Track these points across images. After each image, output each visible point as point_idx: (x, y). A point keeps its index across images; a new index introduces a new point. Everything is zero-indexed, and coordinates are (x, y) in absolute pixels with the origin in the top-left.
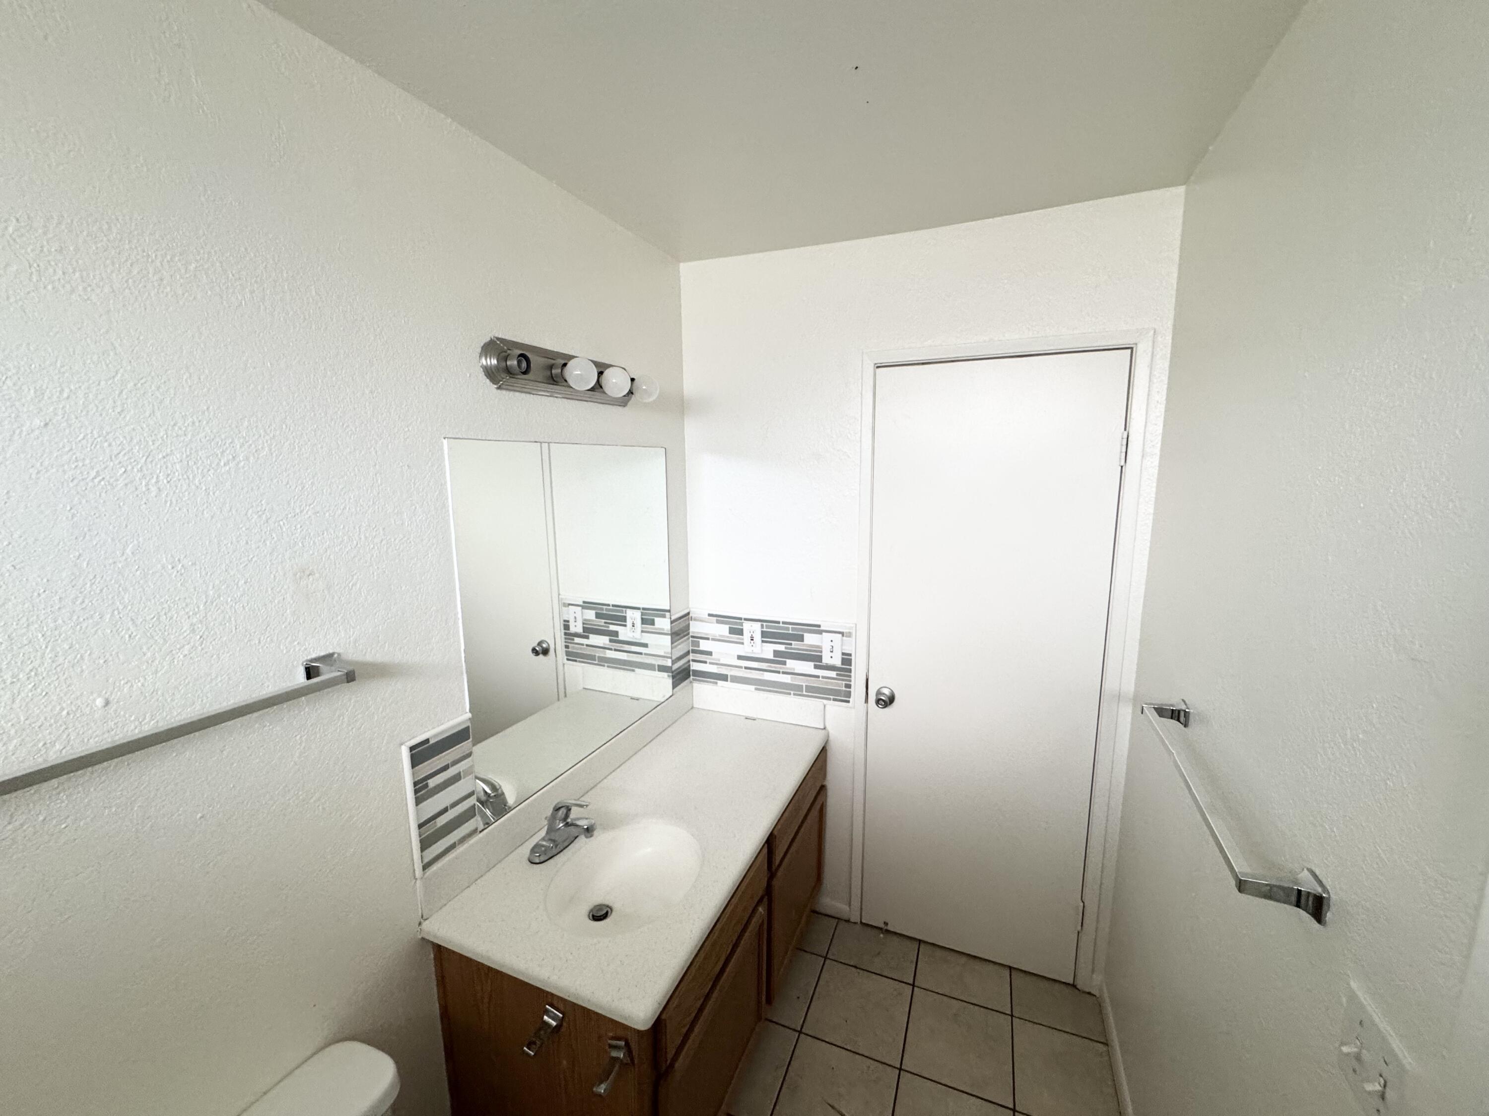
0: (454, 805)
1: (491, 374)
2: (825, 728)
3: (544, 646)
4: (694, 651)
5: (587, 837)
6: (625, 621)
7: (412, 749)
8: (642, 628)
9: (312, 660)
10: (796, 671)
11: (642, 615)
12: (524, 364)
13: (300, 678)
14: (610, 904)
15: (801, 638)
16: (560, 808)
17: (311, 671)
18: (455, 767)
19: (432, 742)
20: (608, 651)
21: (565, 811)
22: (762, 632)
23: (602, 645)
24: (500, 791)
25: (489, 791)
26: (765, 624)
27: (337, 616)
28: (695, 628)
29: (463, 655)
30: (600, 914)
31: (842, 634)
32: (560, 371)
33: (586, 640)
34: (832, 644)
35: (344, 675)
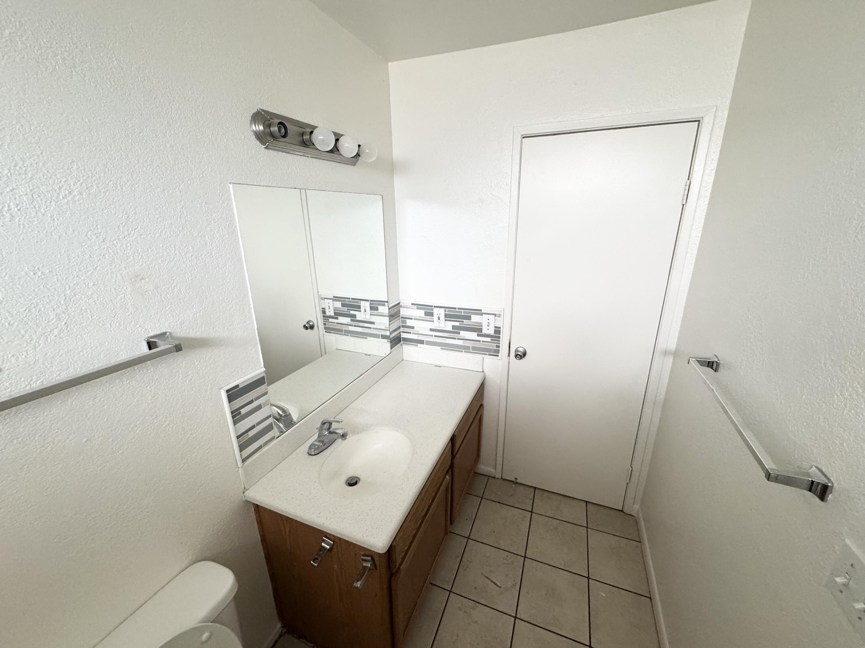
0: (259, 423)
1: (260, 137)
2: (483, 372)
3: (311, 324)
4: (403, 326)
5: (342, 440)
6: (360, 308)
7: (227, 391)
8: (371, 312)
9: (151, 337)
10: (466, 338)
11: (370, 305)
12: (283, 130)
13: (144, 349)
14: (359, 476)
15: (469, 318)
16: (325, 423)
17: (151, 344)
18: (257, 401)
19: (241, 386)
20: (350, 327)
21: (328, 425)
22: (445, 314)
23: (346, 323)
24: (288, 413)
25: (281, 413)
26: (447, 309)
27: (166, 307)
28: (403, 312)
29: (256, 332)
30: (352, 482)
31: (495, 315)
32: (308, 137)
33: (336, 320)
34: (488, 321)
35: (174, 347)
